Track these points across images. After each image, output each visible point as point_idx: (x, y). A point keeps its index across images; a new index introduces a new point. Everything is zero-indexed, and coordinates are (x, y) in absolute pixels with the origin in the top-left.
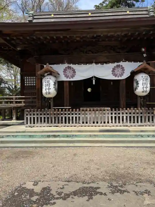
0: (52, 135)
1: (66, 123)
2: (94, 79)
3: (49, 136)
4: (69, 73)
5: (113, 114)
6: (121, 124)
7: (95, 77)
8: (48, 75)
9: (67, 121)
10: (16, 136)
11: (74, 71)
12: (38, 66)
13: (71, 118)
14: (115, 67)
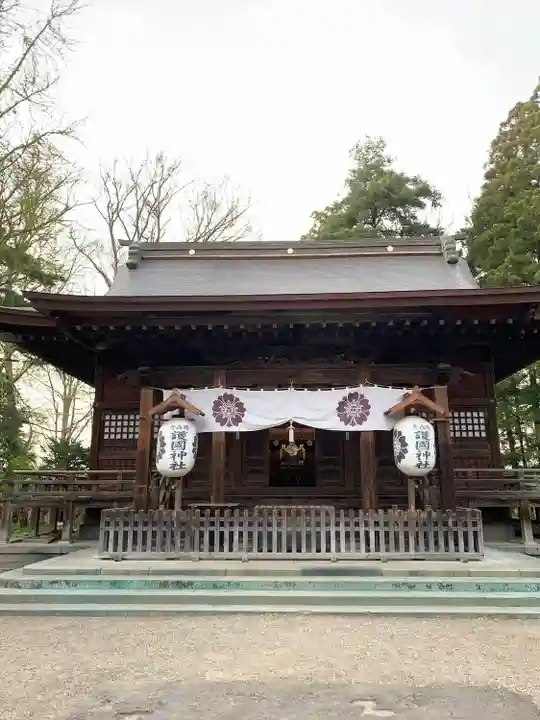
0: (173, 583)
1: (212, 550)
2: (291, 427)
3: (164, 585)
4: (227, 411)
5: (342, 525)
6: (363, 553)
7: (295, 424)
8: (174, 416)
9: (217, 543)
10: (75, 584)
11: (241, 408)
12: (147, 393)
13: (227, 536)
14: (345, 398)
